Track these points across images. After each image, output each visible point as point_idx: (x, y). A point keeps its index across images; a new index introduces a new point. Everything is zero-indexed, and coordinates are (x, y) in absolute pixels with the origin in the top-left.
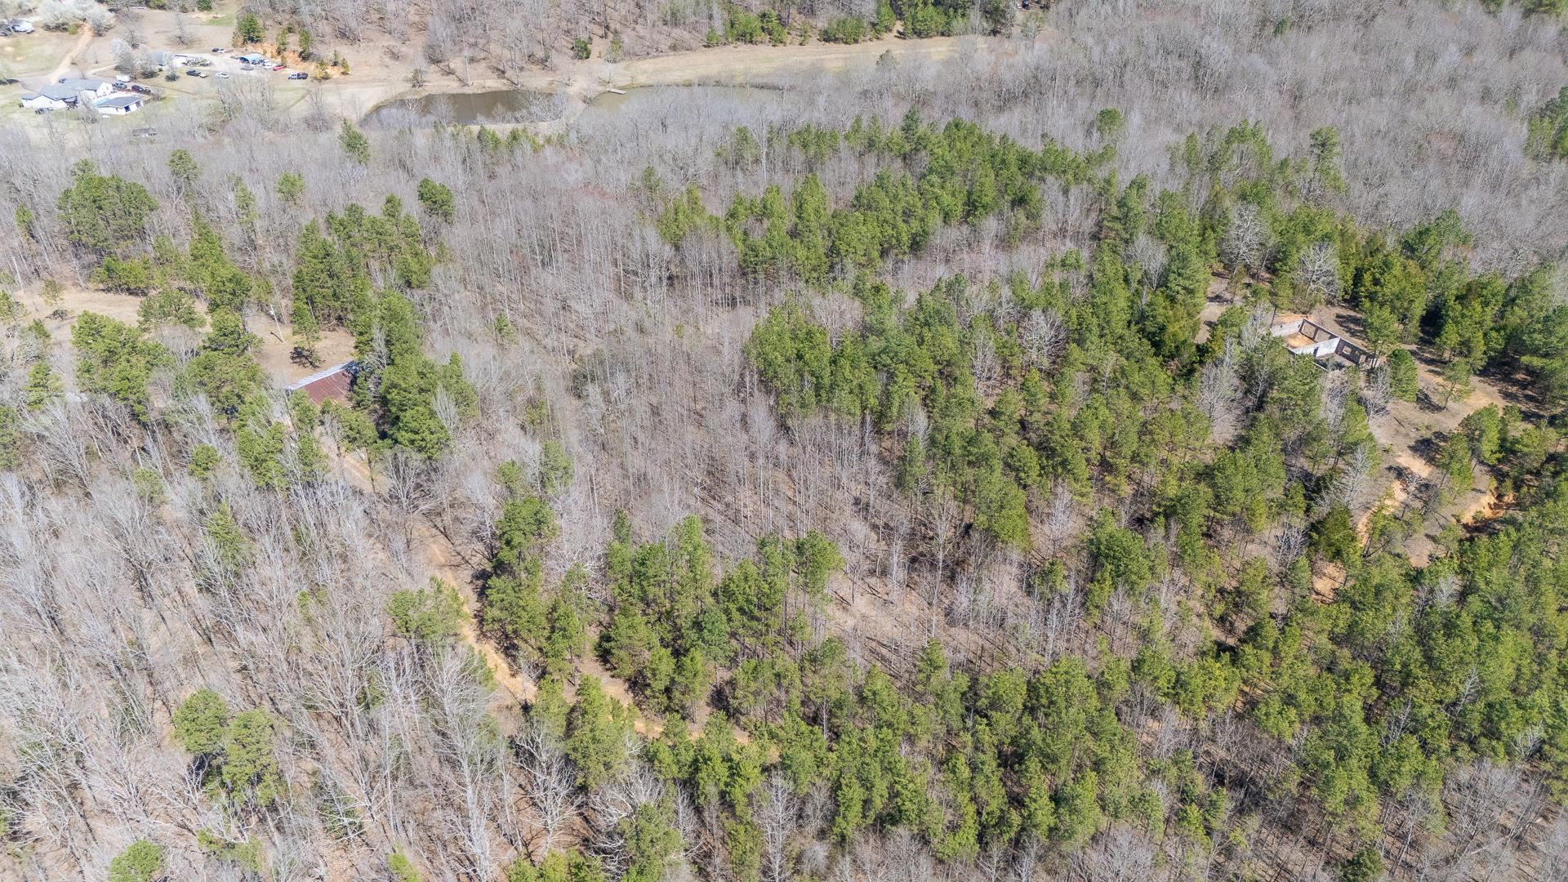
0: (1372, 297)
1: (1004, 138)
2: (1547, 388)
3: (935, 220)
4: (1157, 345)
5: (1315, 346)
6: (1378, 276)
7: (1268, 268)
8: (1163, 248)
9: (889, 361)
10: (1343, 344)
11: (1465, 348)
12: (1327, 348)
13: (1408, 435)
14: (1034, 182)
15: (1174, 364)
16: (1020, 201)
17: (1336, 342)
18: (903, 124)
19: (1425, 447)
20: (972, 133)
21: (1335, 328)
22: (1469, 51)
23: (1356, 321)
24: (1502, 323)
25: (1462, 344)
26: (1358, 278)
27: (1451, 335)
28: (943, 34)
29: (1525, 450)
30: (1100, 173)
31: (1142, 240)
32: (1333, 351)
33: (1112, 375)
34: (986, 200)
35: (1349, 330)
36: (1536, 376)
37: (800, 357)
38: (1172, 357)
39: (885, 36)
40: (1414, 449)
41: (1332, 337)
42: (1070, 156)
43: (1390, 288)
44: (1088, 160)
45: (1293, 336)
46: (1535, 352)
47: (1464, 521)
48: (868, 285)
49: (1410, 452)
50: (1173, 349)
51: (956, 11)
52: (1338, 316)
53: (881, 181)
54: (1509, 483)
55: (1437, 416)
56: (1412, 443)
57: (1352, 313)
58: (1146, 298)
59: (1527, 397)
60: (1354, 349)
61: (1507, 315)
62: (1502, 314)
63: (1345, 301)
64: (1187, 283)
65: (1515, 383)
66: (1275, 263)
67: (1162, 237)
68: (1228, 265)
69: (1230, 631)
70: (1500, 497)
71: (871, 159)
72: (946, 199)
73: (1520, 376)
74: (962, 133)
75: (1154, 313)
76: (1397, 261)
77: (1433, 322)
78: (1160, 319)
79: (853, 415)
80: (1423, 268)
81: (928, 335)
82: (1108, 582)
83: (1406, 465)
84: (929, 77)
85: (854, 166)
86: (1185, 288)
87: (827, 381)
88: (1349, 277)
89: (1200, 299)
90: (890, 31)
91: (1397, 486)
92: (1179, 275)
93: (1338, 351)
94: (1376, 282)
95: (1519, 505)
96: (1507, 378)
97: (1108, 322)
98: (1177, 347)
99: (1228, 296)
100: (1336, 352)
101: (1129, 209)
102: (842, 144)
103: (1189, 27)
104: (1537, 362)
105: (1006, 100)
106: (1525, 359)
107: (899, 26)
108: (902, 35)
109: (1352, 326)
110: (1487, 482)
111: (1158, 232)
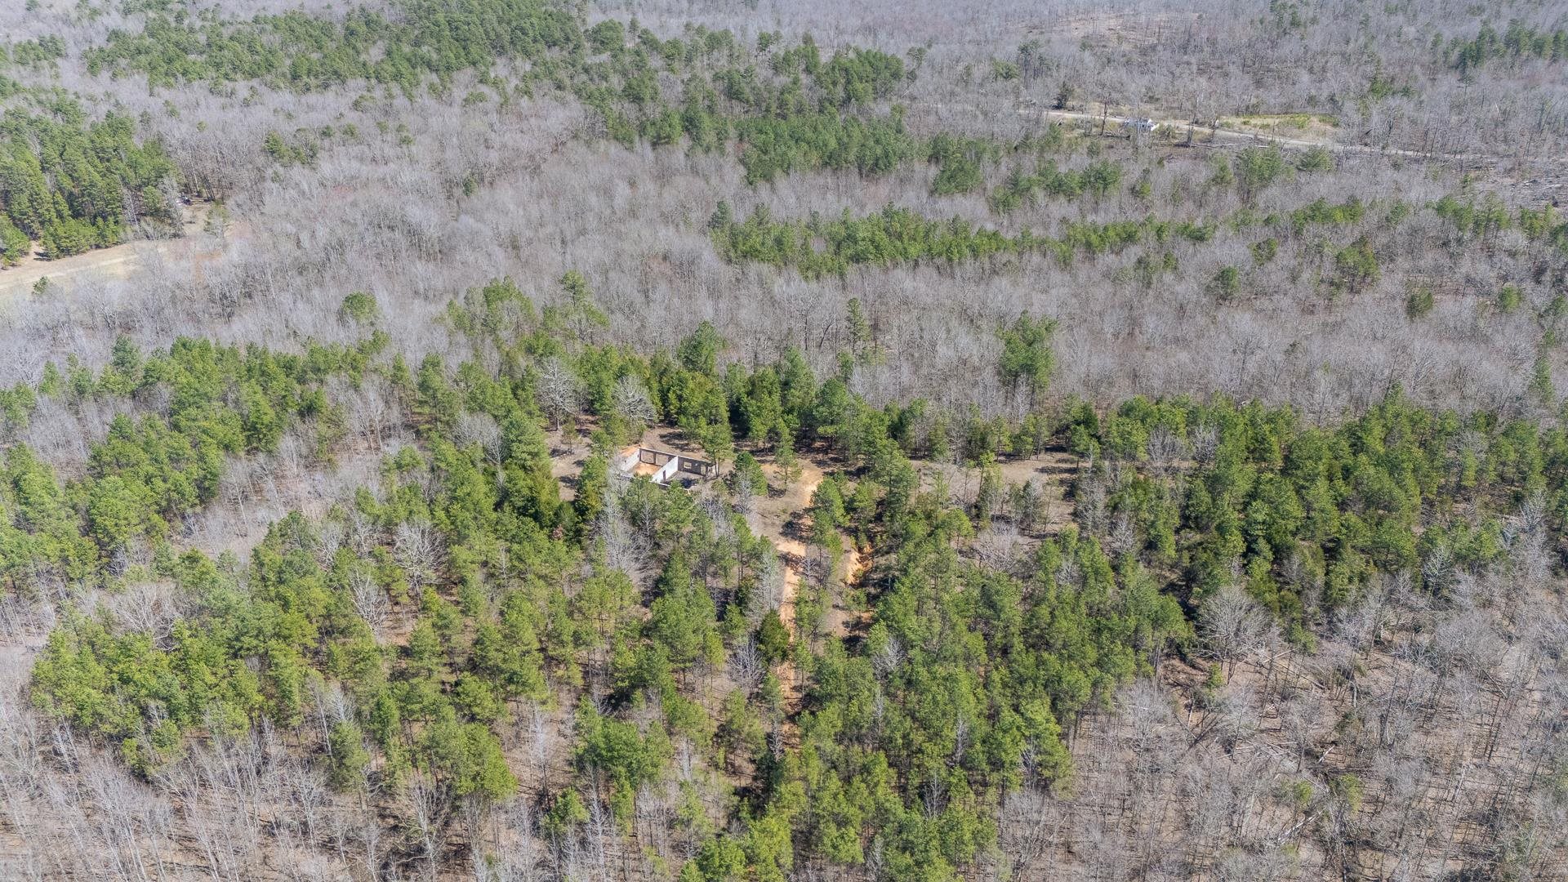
0: (681, 411)
1: (250, 348)
2: (845, 448)
3: (215, 457)
4: (536, 517)
5: (662, 470)
6: (679, 392)
7: (586, 411)
8: (488, 419)
9: (255, 642)
10: (682, 460)
11: (773, 434)
12: (671, 468)
13: (773, 524)
14: (314, 386)
15: (559, 531)
16: (308, 411)
17: (675, 461)
18: (112, 358)
19: (791, 529)
20: (208, 349)
21: (665, 449)
22: (632, 184)
23: (680, 436)
24: (789, 405)
25: (770, 431)
26: (664, 400)
27: (759, 427)
28: (98, 247)
29: (862, 505)
30: (383, 360)
31: (464, 417)
32: (676, 469)
33: (509, 565)
34: (266, 419)
35: (677, 447)
36: (831, 442)
37: (125, 680)
38: (554, 525)
39: (22, 260)
40: (783, 534)
41: (671, 457)
42: (342, 350)
43: (696, 402)
44: (361, 351)
45: (637, 467)
46: (825, 422)
47: (849, 582)
48: (176, 559)
49: (783, 538)
50: (553, 517)
51: (105, 219)
52: (662, 436)
53: (118, 430)
54: (863, 537)
55: (785, 499)
56: (781, 530)
57: (671, 431)
58: (502, 476)
59: (832, 459)
60: (693, 462)
61: (789, 397)
62: (784, 399)
63: (661, 421)
64: (531, 448)
65: (818, 451)
66: (592, 405)
67: (482, 409)
68: (553, 418)
69: (734, 773)
70: (860, 550)
71: (89, 408)
72: (219, 430)
73: (818, 444)
74: (196, 352)
75: (518, 487)
76: (686, 374)
77: (739, 422)
78: (526, 492)
79: (240, 727)
80: (707, 375)
81: (291, 595)
82: (627, 786)
83: (786, 551)
84: (116, 296)
85: (70, 422)
86: (530, 453)
87: (182, 697)
88: (657, 400)
89: (546, 459)
90: (27, 254)
91: (789, 572)
92: (520, 442)
93: (681, 468)
94: (680, 398)
95: (877, 552)
96: (810, 449)
97: (480, 512)
98: (555, 514)
99: (564, 447)
100: (679, 469)
101: (436, 391)
102: (42, 401)
103: (386, 199)
104: (830, 430)
105: (226, 306)
106: (821, 430)
107: (36, 247)
108: (44, 256)
109: (677, 442)
110: (848, 542)
111: (476, 405)
